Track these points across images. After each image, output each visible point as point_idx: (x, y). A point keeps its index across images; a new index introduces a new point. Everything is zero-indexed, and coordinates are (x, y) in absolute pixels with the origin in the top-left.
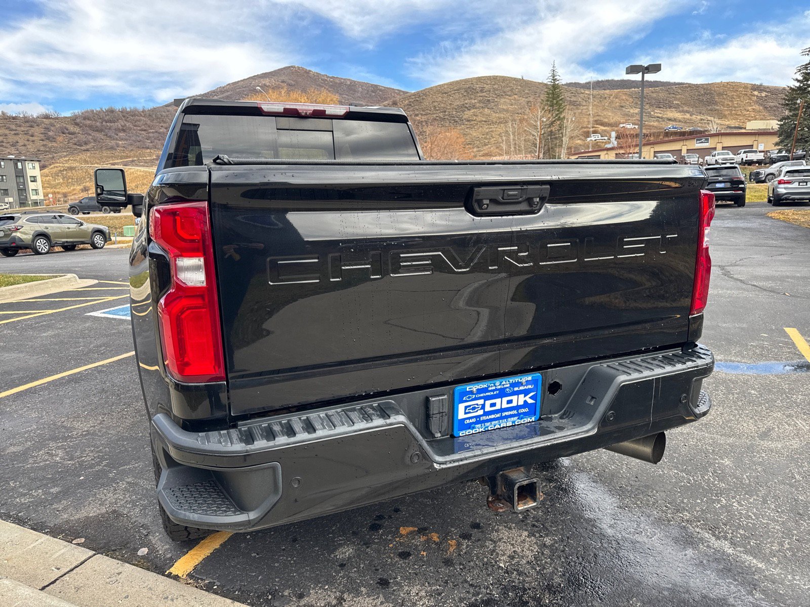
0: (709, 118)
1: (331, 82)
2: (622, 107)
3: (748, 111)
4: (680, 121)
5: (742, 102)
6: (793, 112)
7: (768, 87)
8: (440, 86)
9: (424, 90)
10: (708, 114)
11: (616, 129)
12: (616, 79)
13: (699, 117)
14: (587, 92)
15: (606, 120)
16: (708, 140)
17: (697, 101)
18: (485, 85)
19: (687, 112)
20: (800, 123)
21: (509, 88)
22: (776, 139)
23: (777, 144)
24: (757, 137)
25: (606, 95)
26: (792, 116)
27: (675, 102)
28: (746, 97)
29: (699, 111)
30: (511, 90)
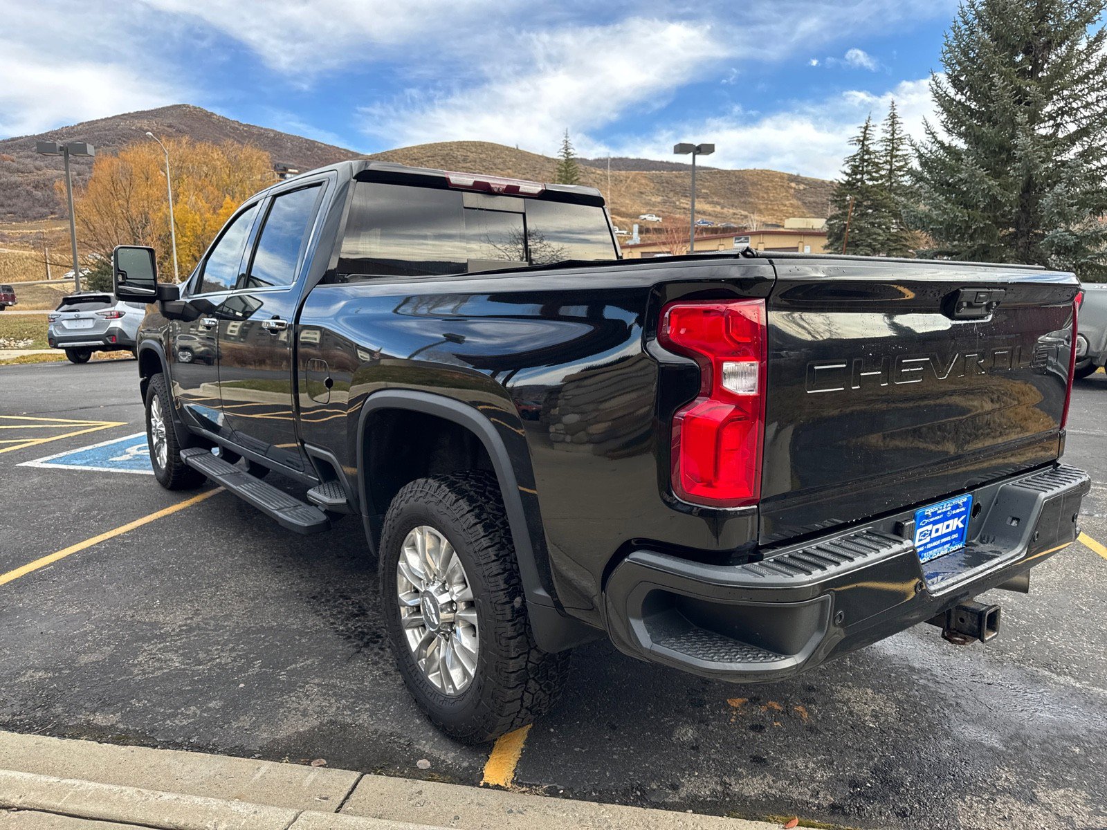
0: (744, 213)
1: (246, 131)
2: (642, 193)
3: (785, 206)
4: (710, 215)
5: (779, 194)
6: (842, 210)
7: (806, 179)
8: (408, 149)
9: (385, 153)
10: (742, 208)
11: (638, 220)
12: (632, 156)
13: (731, 211)
14: (598, 172)
15: (623, 209)
16: (747, 239)
17: (728, 191)
18: (469, 154)
19: (718, 204)
20: (850, 224)
21: (500, 160)
22: (826, 242)
23: (826, 247)
24: (802, 239)
25: (622, 178)
26: (842, 215)
27: (703, 191)
28: (783, 190)
29: (731, 204)
30: (504, 163)
